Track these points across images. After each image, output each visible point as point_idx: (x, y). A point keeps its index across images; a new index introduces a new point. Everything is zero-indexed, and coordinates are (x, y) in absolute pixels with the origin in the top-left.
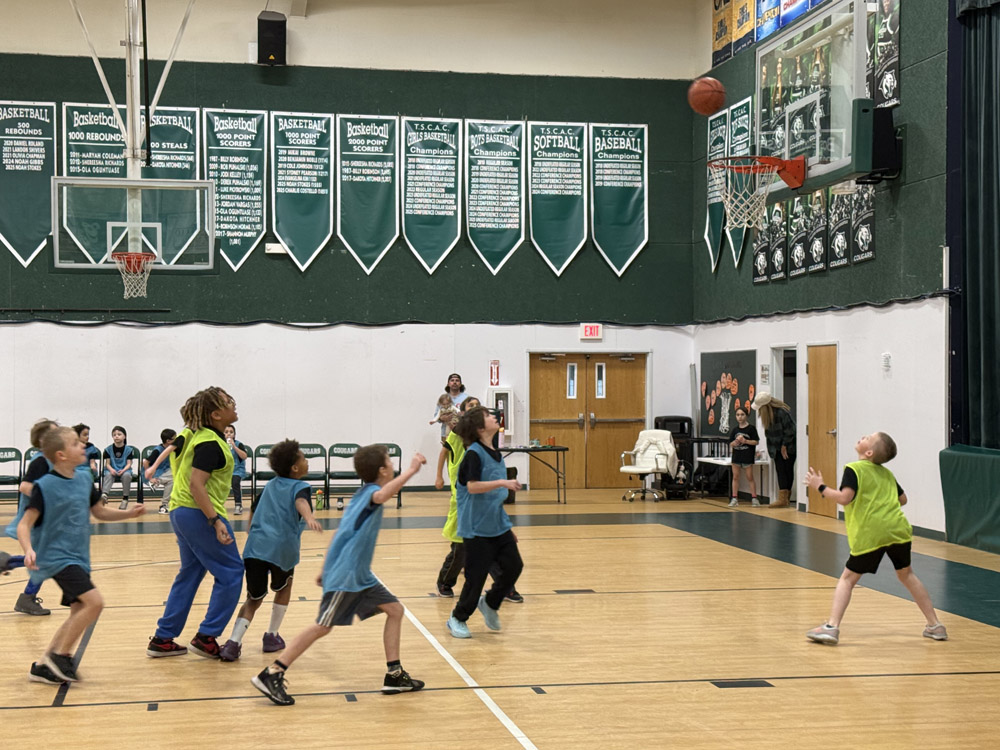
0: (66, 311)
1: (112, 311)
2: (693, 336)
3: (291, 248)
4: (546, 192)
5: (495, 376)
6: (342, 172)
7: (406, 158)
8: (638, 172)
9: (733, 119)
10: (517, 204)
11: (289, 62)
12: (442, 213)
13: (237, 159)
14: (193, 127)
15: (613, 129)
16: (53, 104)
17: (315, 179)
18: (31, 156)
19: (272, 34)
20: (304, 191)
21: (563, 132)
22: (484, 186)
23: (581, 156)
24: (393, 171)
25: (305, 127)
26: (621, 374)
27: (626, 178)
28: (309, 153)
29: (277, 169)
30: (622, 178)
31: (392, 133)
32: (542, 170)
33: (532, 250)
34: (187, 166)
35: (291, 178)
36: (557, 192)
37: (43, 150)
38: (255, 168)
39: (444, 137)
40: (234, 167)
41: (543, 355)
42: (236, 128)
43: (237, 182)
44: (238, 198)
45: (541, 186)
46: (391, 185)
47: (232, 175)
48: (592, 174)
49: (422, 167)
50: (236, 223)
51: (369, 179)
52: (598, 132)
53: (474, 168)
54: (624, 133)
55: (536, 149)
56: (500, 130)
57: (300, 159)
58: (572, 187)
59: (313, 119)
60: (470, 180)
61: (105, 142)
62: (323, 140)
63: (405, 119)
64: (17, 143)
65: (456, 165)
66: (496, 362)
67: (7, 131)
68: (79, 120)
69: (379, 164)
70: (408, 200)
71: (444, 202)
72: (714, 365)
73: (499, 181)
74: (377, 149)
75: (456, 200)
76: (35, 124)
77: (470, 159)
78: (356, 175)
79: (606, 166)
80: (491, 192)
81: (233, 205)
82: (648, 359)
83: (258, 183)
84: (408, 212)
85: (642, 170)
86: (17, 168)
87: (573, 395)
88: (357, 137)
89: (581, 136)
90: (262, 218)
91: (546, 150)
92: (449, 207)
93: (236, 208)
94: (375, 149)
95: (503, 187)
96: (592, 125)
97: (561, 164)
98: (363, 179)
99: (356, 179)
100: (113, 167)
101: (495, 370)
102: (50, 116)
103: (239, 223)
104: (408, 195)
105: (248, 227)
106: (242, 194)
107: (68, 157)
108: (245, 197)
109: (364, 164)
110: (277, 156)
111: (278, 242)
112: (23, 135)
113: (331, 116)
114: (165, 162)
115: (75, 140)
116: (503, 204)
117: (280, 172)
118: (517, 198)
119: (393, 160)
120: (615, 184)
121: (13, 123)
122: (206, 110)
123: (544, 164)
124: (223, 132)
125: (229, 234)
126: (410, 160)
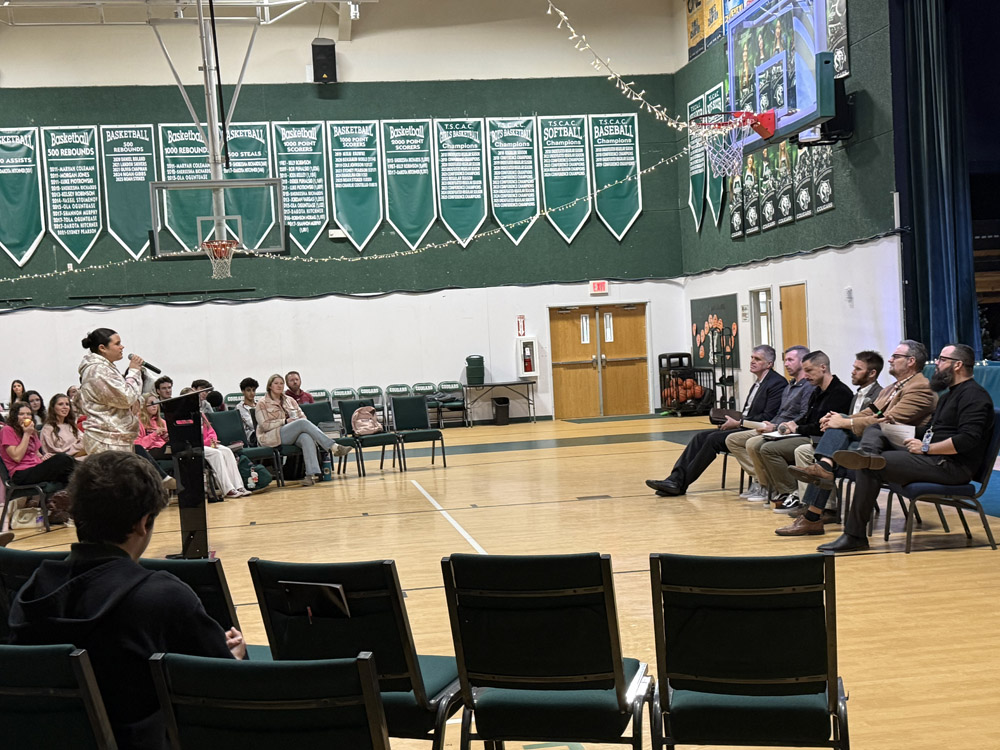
0: (172, 294)
1: (209, 292)
2: (683, 287)
3: (349, 233)
4: (556, 175)
5: (521, 329)
6: (387, 167)
7: (440, 153)
8: (631, 153)
9: (708, 103)
10: (532, 186)
11: (340, 79)
12: (472, 197)
13: (301, 162)
14: (265, 138)
15: (609, 119)
16: (151, 126)
17: (366, 175)
18: (136, 169)
19: (324, 57)
20: (358, 185)
21: (567, 123)
22: (505, 173)
23: (583, 143)
24: (429, 164)
25: (356, 133)
26: (625, 321)
27: (621, 159)
28: (360, 154)
29: (334, 168)
30: (618, 159)
31: (426, 133)
32: (552, 156)
33: (546, 223)
34: (262, 170)
35: (347, 175)
36: (564, 174)
37: (145, 164)
38: (317, 168)
39: (471, 134)
40: (299, 169)
41: (560, 309)
42: (300, 137)
43: (303, 181)
44: (304, 194)
45: (551, 170)
46: (428, 176)
47: (299, 175)
48: (593, 156)
49: (452, 159)
50: (304, 215)
51: (410, 172)
52: (596, 122)
53: (495, 158)
54: (617, 122)
55: (545, 139)
56: (516, 125)
57: (353, 159)
58: (577, 169)
59: (361, 125)
60: (493, 168)
61: (194, 154)
62: (370, 142)
63: (436, 121)
64: (123, 159)
65: (481, 157)
66: (522, 317)
67: (115, 150)
68: (172, 138)
69: (417, 160)
70: (443, 188)
71: (473, 187)
72: (701, 309)
73: (516, 167)
74: (415, 147)
75: (482, 185)
76: (137, 142)
77: (492, 151)
78: (399, 170)
79: (604, 149)
80: (509, 177)
81: (300, 200)
82: (647, 307)
83: (320, 180)
84: (443, 197)
85: (634, 151)
86: (125, 179)
87: (586, 340)
88: (398, 138)
89: (582, 126)
90: (325, 210)
91: (554, 139)
92: (475, 191)
93: (303, 202)
94: (413, 147)
95: (519, 172)
96: (591, 116)
97: (567, 151)
98: (405, 172)
99: (399, 173)
100: (202, 174)
101: (521, 324)
102: (149, 136)
103: (306, 215)
104: (443, 183)
105: (314, 217)
106: (307, 191)
107: (166, 168)
108: (310, 193)
109: (405, 160)
110: (334, 157)
111: (338, 228)
112: (128, 152)
113: (376, 122)
114: (244, 167)
115: (171, 154)
116: (521, 186)
117: (337, 171)
118: (532, 181)
119: (429, 155)
120: (613, 164)
121: (119, 143)
122: (274, 123)
123: (554, 151)
124: (290, 140)
125: (299, 224)
126: (443, 155)
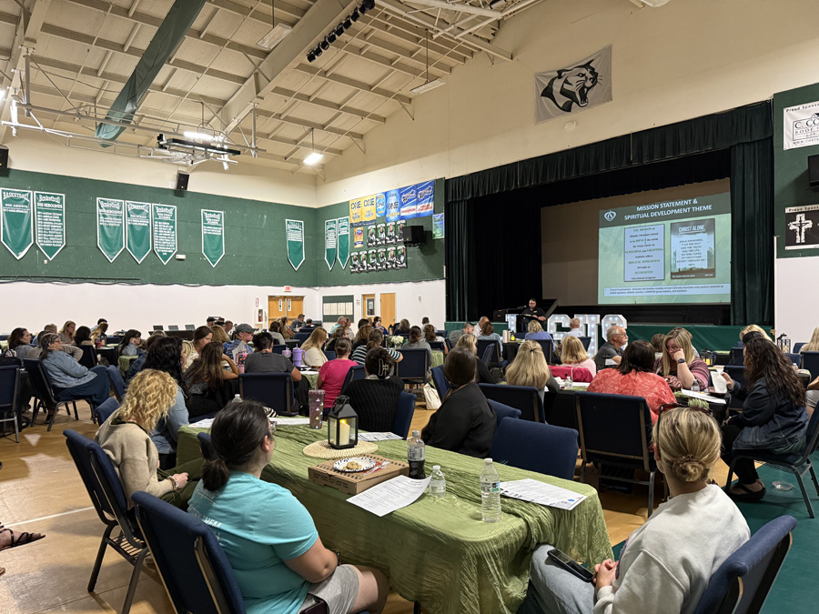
1: (117, 279)
2: (319, 291)
5: (258, 304)
6: (203, 230)
8: (301, 237)
9: (339, 222)
11: (188, 190)
13: (165, 223)
14: (149, 210)
15: (293, 222)
19: (183, 180)
24: (222, 231)
26: (295, 303)
27: (297, 238)
31: (221, 217)
34: (147, 225)
38: (172, 227)
40: (164, 226)
41: (272, 296)
42: (165, 212)
43: (165, 232)
44: (166, 237)
46: (221, 236)
47: (163, 229)
51: (214, 233)
52: (288, 223)
54: (296, 223)
61: (115, 214)
66: (257, 299)
68: (103, 205)
69: (216, 228)
79: (291, 234)
81: (163, 240)
82: (304, 298)
83: (173, 232)
87: (281, 310)
88: (209, 218)
90: (175, 245)
94: (215, 223)
96: (287, 220)
98: (211, 233)
100: (117, 223)
103: (166, 247)
105: (170, 249)
107: (99, 219)
109: (212, 228)
114: (138, 223)
115: (102, 212)
119: (222, 227)
120: (294, 240)
122: (153, 204)
124: (160, 213)
125: (162, 251)
